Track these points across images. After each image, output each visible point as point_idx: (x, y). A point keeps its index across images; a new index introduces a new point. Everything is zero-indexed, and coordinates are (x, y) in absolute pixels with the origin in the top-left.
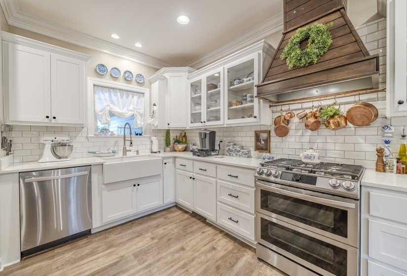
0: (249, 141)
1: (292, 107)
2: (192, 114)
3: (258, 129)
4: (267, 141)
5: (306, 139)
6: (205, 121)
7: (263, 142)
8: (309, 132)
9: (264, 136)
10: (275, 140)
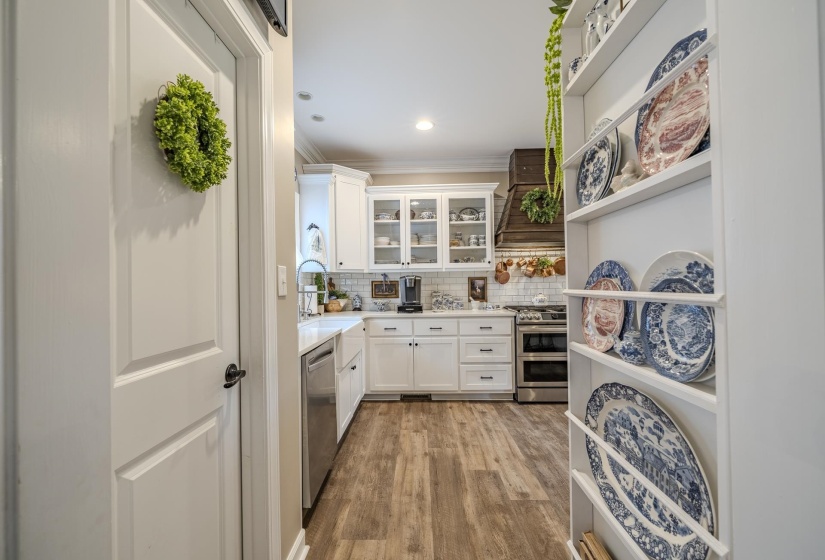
0: (461, 290)
1: (513, 254)
2: (376, 249)
3: (472, 276)
4: (483, 289)
5: (521, 286)
6: (410, 261)
7: (479, 290)
8: (524, 279)
9: (480, 283)
10: (493, 288)
